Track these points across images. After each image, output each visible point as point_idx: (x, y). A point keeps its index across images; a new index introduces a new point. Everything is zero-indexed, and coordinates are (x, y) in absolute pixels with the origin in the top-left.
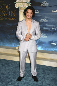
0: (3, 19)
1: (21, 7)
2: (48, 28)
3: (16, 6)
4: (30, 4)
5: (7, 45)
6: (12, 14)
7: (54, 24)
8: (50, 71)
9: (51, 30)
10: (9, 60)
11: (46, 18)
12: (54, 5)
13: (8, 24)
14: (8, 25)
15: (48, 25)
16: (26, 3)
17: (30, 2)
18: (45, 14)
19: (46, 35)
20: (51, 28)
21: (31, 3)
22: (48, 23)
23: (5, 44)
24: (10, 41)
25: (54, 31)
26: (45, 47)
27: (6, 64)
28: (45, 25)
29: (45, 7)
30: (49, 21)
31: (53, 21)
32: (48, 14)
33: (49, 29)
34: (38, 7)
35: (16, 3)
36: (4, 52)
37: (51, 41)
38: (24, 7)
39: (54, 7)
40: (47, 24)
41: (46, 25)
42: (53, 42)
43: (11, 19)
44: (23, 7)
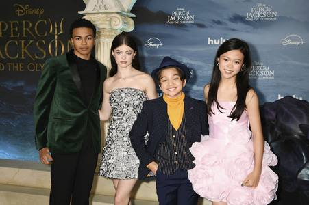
0: (39, 68)
4: (132, 18)
12: (214, 21)
16: (118, 16)
17: (132, 11)
21: (134, 16)
32: (191, 49)
38: (112, 29)
39: (212, 27)
44: (107, 26)
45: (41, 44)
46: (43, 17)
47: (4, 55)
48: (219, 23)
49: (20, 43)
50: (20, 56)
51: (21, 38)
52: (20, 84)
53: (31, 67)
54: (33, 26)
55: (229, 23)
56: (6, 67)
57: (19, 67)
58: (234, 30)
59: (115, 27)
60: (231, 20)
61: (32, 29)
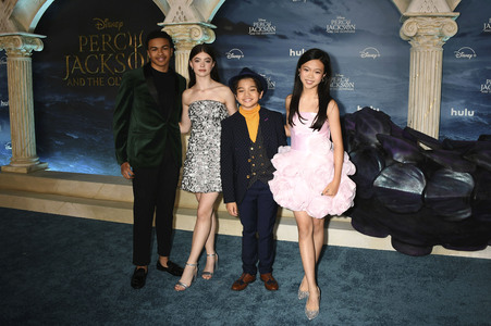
0: (120, 82)
1: (181, 38)
4: (213, 29)
8: (288, 256)
11: (268, 75)
12: (295, 32)
16: (198, 27)
17: (212, 22)
18: (264, 60)
21: (214, 27)
29: (263, 37)
32: (274, 61)
34: (240, 40)
36: (124, 199)
38: (193, 41)
39: (294, 38)
44: (187, 38)
45: (120, 58)
46: (122, 30)
47: (85, 70)
48: (300, 34)
49: (100, 58)
50: (100, 70)
51: (101, 52)
52: (101, 99)
53: (111, 82)
54: (113, 39)
55: (310, 34)
56: (87, 82)
57: (99, 82)
58: (315, 42)
59: (196, 39)
60: (312, 31)
61: (112, 43)
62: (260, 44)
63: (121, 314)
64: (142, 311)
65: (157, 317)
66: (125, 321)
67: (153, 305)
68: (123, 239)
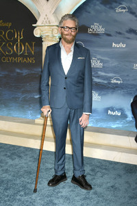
0: (9, 60)
1: (47, 34)
2: (104, 80)
3: (37, 33)
5: (16, 114)
6: (28, 49)
7: (115, 72)
8: (106, 169)
9: (110, 83)
10: (20, 147)
11: (99, 59)
13: (18, 71)
14: (18, 73)
15: (103, 74)
16: (57, 28)
19: (99, 95)
20: (109, 79)
22: (103, 69)
23: (11, 112)
24: (23, 107)
25: (116, 87)
26: (97, 121)
27: (13, 154)
28: (97, 73)
29: (97, 35)
30: (106, 65)
31: (113, 65)
33: (106, 82)
35: (35, 27)
37: (109, 106)
38: (53, 36)
40: (101, 71)
41: (99, 73)
42: (112, 109)
43: (25, 60)
45: (9, 45)
46: (11, 28)
48: (120, 33)
53: (4, 59)
54: (5, 33)
55: (126, 34)
58: (128, 38)
60: (127, 32)
61: (4, 36)
62: (94, 39)
63: (6, 199)
64: (18, 197)
65: (27, 201)
66: (8, 203)
67: (25, 193)
68: (8, 154)
